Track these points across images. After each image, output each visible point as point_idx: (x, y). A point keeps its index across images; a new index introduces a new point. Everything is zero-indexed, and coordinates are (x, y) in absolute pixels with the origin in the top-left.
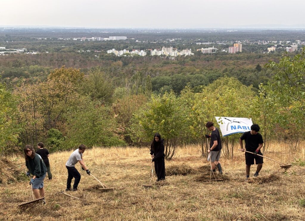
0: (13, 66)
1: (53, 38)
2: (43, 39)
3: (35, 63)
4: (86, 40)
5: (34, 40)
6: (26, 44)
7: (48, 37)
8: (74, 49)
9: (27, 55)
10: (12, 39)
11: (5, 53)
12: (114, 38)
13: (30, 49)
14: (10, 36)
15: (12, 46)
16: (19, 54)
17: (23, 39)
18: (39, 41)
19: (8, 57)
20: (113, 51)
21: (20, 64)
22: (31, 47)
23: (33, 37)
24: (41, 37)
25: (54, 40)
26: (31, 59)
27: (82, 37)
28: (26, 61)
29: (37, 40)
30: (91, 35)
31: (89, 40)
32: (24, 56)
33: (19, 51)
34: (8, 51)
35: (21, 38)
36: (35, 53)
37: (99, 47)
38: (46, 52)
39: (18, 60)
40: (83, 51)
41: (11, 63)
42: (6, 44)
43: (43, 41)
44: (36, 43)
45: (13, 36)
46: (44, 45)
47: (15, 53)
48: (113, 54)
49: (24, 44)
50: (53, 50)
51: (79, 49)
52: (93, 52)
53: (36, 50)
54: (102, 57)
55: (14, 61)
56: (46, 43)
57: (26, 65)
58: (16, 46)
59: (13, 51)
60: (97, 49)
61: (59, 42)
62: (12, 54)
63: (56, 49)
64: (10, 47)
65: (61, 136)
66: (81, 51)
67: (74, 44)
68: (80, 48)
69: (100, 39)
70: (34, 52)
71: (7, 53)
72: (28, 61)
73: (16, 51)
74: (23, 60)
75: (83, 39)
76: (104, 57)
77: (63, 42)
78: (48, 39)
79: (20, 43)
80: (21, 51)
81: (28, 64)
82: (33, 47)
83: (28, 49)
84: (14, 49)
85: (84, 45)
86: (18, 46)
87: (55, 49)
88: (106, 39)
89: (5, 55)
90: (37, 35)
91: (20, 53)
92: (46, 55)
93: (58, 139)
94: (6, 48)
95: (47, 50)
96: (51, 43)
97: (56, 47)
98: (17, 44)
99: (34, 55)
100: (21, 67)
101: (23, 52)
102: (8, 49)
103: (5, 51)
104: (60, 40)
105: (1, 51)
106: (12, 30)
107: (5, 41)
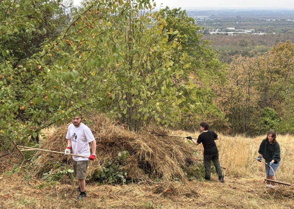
0: (240, 45)
1: (282, 20)
2: (271, 21)
3: (260, 43)
5: (263, 21)
6: (254, 25)
7: (277, 19)
9: (254, 36)
10: (242, 20)
11: (233, 33)
13: (258, 30)
14: (240, 18)
15: (241, 27)
16: (246, 34)
17: (252, 20)
18: (267, 22)
19: (237, 37)
21: (246, 44)
22: (259, 28)
23: (262, 19)
24: (269, 18)
25: (282, 22)
26: (257, 39)
28: (253, 42)
29: (266, 21)
32: (251, 36)
33: (247, 31)
35: (250, 19)
36: (262, 34)
38: (273, 33)
39: (245, 40)
41: (238, 43)
42: (236, 25)
43: (271, 22)
44: (264, 24)
45: (243, 17)
46: (271, 26)
47: (243, 33)
49: (252, 25)
50: (280, 31)
53: (264, 31)
55: (241, 41)
56: (274, 24)
57: (252, 45)
58: (245, 27)
59: (241, 31)
61: (287, 23)
62: (240, 34)
63: (284, 30)
64: (239, 28)
65: (276, 117)
70: (261, 32)
71: (235, 33)
72: (254, 41)
73: (244, 31)
74: (250, 40)
77: (292, 23)
78: (276, 20)
79: (249, 24)
80: (249, 31)
81: (253, 44)
82: (260, 28)
83: (255, 30)
84: (243, 30)
86: (247, 27)
87: (282, 30)
89: (234, 35)
90: (266, 17)
91: (248, 33)
92: (273, 35)
93: (273, 119)
94: (235, 29)
95: (274, 31)
96: (279, 24)
97: (284, 28)
98: (246, 25)
100: (247, 47)
101: (251, 33)
102: (237, 30)
103: (234, 31)
104: (288, 21)
105: (230, 31)
106: (243, 12)
107: (235, 22)
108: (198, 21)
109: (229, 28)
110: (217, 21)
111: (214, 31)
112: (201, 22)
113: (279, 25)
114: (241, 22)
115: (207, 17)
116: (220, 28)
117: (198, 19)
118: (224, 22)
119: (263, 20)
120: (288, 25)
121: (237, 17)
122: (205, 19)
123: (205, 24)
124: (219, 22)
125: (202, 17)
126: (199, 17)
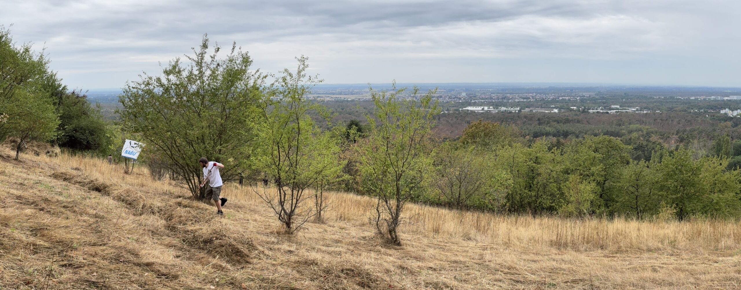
2: (659, 98)
3: (638, 122)
4: (704, 99)
8: (688, 108)
11: (616, 112)
12: (735, 98)
13: (644, 108)
14: (628, 95)
18: (655, 100)
19: (615, 116)
20: (727, 111)
22: (645, 106)
23: (650, 96)
24: (658, 95)
27: (700, 96)
29: (654, 98)
30: (711, 94)
31: (707, 99)
33: (631, 110)
34: (621, 110)
35: (638, 96)
36: (645, 112)
37: (715, 107)
38: (658, 111)
40: (696, 111)
41: (615, 122)
44: (651, 102)
45: (631, 94)
48: (726, 114)
50: (666, 109)
51: (692, 109)
52: (705, 112)
53: (649, 109)
54: (713, 117)
56: (662, 102)
58: (630, 105)
59: (625, 109)
60: (712, 108)
61: (675, 100)
63: (669, 108)
64: (624, 106)
66: (693, 111)
67: (690, 103)
68: (695, 107)
69: (719, 98)
71: (618, 112)
72: (632, 120)
73: (628, 109)
75: (702, 98)
76: (715, 117)
77: (679, 101)
79: (636, 102)
80: (634, 109)
82: (647, 106)
84: (627, 108)
85: (700, 104)
86: (632, 105)
87: (668, 108)
88: (726, 98)
92: (655, 114)
94: (620, 107)
95: (659, 109)
97: (671, 106)
98: (632, 103)
99: (643, 114)
101: (635, 111)
102: (621, 108)
103: (618, 109)
104: (677, 99)
105: (613, 109)
106: (633, 88)
107: (622, 99)
108: (582, 99)
109: (612, 106)
110: (603, 98)
111: (597, 109)
112: (585, 99)
113: (667, 102)
114: (628, 99)
115: (593, 94)
116: (603, 106)
117: (582, 96)
118: (610, 99)
119: (651, 98)
120: (675, 102)
121: (625, 94)
122: (590, 96)
123: (588, 101)
124: (604, 99)
125: (587, 95)
126: (584, 94)
